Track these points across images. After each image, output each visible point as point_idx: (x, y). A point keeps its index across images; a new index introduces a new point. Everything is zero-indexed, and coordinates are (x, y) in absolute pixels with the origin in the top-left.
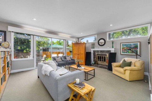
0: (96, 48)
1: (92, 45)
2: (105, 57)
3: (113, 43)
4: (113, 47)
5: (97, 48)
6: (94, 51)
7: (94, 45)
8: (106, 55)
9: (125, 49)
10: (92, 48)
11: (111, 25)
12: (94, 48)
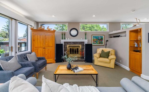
0: (67, 39)
1: (62, 34)
2: (78, 49)
3: (86, 34)
4: (86, 39)
5: (69, 39)
6: (65, 42)
7: (65, 35)
8: (79, 47)
9: (95, 40)
10: (62, 39)
11: (94, 16)
12: (65, 39)
